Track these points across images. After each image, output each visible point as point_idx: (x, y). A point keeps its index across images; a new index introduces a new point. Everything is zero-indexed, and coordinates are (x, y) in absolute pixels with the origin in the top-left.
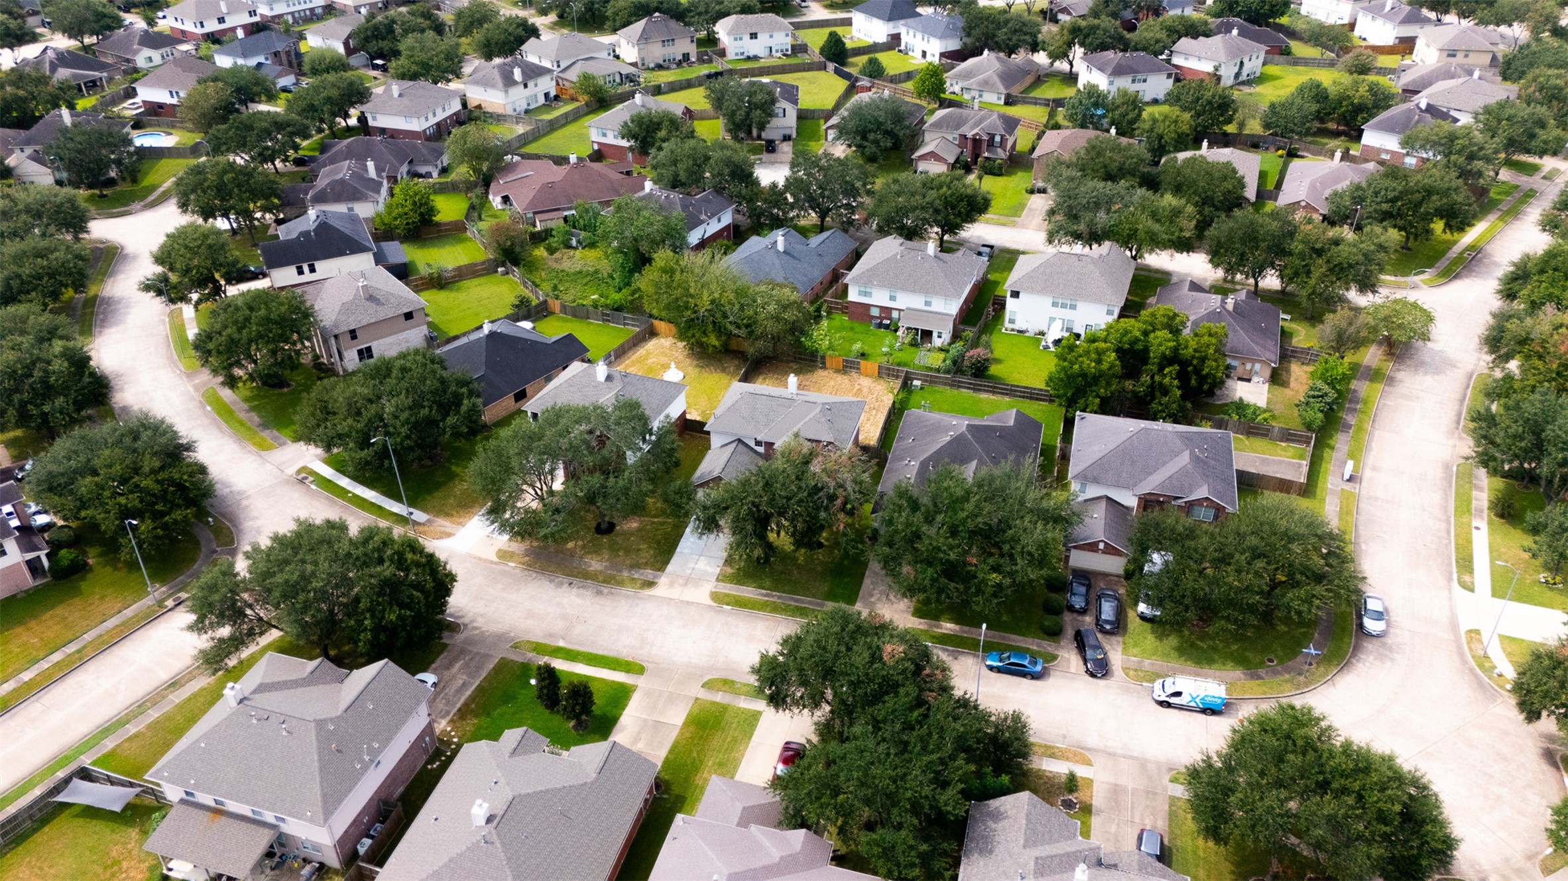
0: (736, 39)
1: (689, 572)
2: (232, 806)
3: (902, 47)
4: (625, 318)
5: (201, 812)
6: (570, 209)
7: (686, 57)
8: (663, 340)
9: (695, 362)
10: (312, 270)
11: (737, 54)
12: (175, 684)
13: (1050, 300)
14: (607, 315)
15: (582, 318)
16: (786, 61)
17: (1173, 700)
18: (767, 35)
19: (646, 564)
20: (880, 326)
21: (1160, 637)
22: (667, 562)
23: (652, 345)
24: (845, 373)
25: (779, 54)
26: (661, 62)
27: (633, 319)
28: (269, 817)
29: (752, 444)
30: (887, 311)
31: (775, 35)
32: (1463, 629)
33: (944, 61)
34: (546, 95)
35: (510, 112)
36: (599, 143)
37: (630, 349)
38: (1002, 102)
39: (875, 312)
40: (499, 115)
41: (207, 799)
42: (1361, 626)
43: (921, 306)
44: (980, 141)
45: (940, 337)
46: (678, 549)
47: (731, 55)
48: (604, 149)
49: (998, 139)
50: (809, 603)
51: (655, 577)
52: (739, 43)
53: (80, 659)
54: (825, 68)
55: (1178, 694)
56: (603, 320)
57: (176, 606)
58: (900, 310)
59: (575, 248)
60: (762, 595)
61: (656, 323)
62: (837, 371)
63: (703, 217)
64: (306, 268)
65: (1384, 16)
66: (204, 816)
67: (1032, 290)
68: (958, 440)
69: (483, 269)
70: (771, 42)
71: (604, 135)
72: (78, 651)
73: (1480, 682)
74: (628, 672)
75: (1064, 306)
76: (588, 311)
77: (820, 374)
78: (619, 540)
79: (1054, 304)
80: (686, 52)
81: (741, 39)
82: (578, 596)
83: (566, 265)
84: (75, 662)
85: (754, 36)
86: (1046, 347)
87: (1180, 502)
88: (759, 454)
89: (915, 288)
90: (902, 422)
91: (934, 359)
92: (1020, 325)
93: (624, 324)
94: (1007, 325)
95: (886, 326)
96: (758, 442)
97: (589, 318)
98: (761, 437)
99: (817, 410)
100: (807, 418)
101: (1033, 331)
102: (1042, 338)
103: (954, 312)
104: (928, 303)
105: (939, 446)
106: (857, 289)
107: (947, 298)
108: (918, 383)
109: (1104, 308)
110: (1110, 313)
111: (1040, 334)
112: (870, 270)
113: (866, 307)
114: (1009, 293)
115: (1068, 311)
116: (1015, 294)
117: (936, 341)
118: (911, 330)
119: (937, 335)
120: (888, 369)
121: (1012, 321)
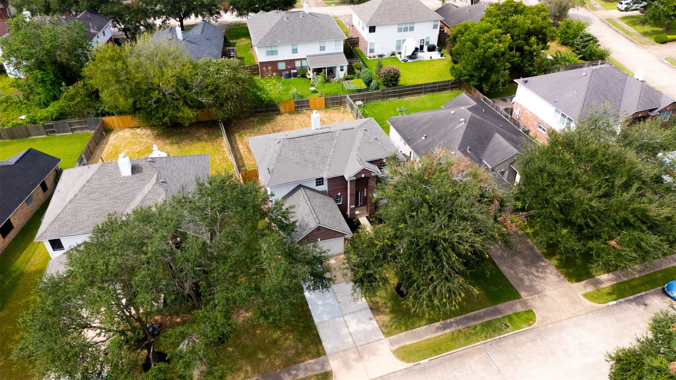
1: (350, 340)
4: (70, 125)
8: (121, 133)
9: (168, 141)
13: (395, 28)
14: (51, 127)
15: (21, 137)
19: (298, 354)
20: (289, 76)
22: (317, 341)
23: (113, 139)
24: (298, 112)
27: (80, 123)
29: (313, 185)
30: (290, 63)
37: (95, 148)
39: (282, 66)
43: (317, 51)
45: (342, 70)
46: (316, 320)
50: (486, 314)
51: (323, 365)
56: (47, 133)
58: (301, 60)
60: (438, 329)
61: (107, 119)
62: (291, 113)
63: (92, 31)
67: (383, 24)
75: (406, 30)
76: (27, 129)
77: (281, 119)
78: (245, 340)
79: (400, 30)
86: (405, 61)
87: (656, 112)
88: (323, 193)
89: (309, 39)
90: (392, 130)
91: (358, 84)
92: (378, 51)
93: (72, 130)
94: (369, 54)
95: (295, 75)
96: (320, 181)
97: (29, 135)
98: (326, 175)
99: (360, 134)
100: (357, 144)
101: (387, 53)
102: (398, 56)
103: (342, 50)
104: (322, 48)
105: (462, 132)
106: (264, 51)
107: (337, 40)
108: (360, 103)
109: (432, 24)
110: (435, 27)
111: (393, 54)
112: (269, 34)
113: (274, 64)
114: (367, 30)
115: (409, 33)
116: (372, 29)
117: (340, 74)
118: (318, 71)
119: (338, 69)
120: (333, 99)
121: (372, 51)
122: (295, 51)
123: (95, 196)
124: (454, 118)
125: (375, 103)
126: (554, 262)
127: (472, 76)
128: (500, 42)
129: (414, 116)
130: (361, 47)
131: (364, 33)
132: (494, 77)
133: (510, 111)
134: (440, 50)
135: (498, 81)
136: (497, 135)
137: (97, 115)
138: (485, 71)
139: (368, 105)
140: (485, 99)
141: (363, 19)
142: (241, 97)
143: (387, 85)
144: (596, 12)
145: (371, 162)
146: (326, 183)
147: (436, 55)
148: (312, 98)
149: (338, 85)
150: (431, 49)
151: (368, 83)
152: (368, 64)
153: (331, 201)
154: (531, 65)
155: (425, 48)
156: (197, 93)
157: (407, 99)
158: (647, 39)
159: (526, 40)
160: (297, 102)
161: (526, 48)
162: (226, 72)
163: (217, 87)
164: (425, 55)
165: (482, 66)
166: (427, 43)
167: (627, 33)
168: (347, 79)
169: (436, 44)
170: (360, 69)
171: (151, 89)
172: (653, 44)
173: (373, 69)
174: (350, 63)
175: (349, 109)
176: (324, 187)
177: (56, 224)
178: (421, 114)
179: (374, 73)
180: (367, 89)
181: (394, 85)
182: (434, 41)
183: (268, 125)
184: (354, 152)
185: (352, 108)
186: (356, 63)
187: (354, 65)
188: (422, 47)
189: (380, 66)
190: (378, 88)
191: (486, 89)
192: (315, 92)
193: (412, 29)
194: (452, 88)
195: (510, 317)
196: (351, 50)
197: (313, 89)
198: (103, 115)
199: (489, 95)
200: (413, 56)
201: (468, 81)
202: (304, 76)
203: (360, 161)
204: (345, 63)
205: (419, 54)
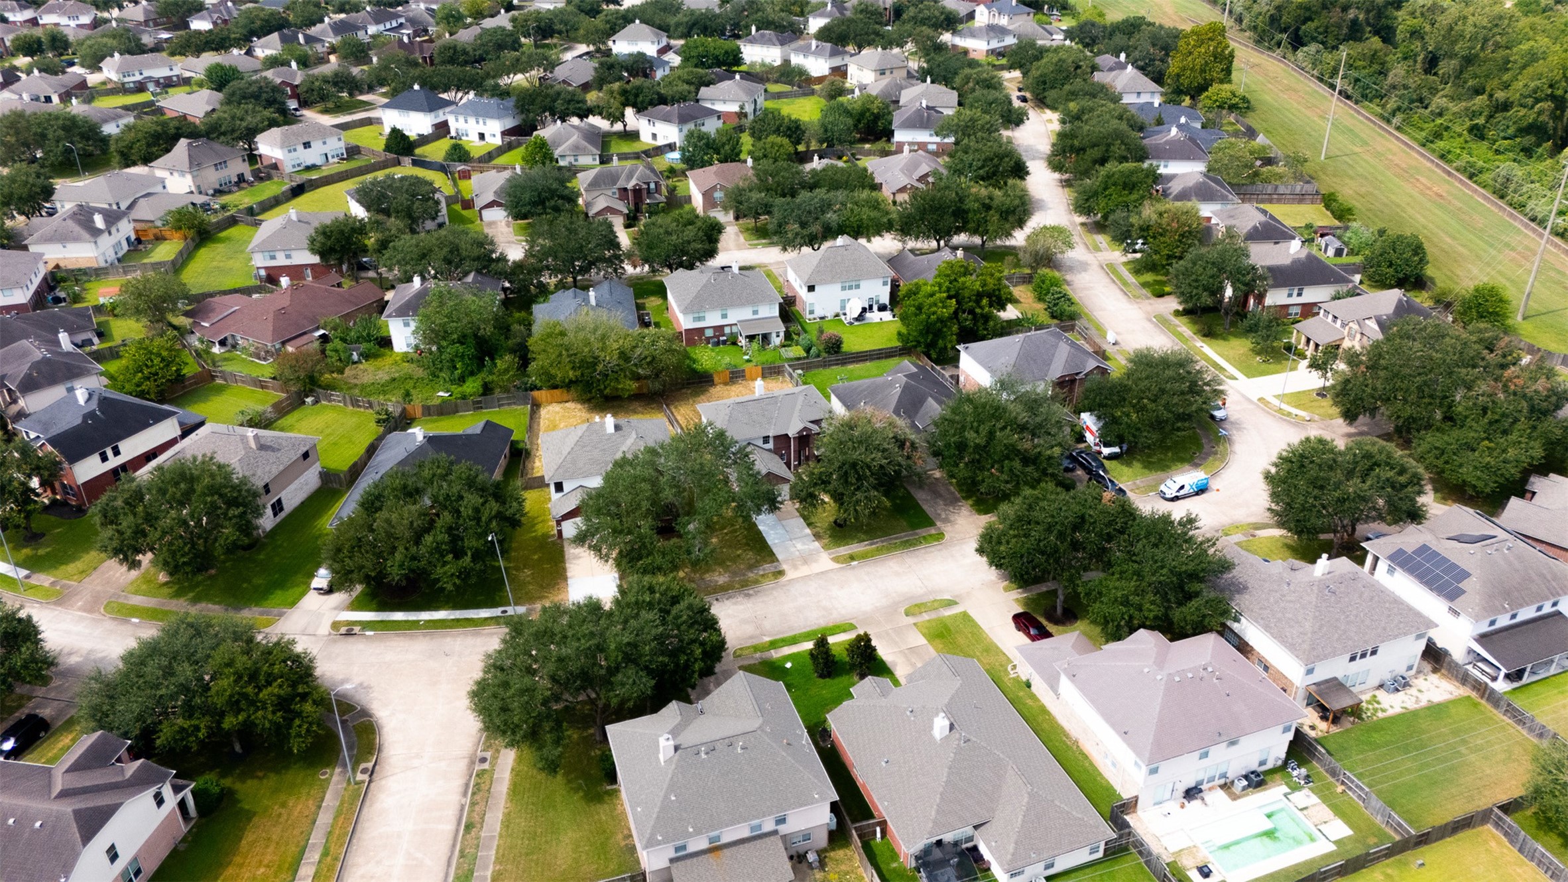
0: (290, 151)
1: (798, 553)
2: (728, 836)
3: (453, 133)
4: (498, 400)
5: (700, 858)
6: (317, 329)
7: (241, 178)
8: (551, 407)
10: (117, 452)
11: (294, 166)
12: (470, 826)
13: (838, 286)
14: (479, 402)
15: (449, 414)
16: (346, 166)
17: (1182, 492)
18: (320, 142)
19: (758, 562)
20: (718, 344)
21: (1129, 464)
22: (772, 554)
23: (545, 413)
24: (734, 383)
25: (336, 160)
26: (218, 187)
27: (508, 398)
28: (768, 826)
29: (760, 443)
30: (719, 329)
31: (328, 141)
32: (1255, 400)
33: (507, 139)
34: (128, 239)
35: (103, 264)
36: (266, 268)
38: (598, 162)
39: (709, 333)
40: (96, 270)
41: (701, 844)
42: (1213, 417)
43: (749, 316)
44: (640, 190)
45: (778, 336)
46: (769, 542)
47: (288, 168)
48: (271, 272)
49: (652, 186)
51: (777, 567)
52: (293, 154)
53: (336, 859)
54: (399, 164)
55: (1182, 487)
56: (473, 409)
57: (371, 775)
58: (731, 325)
59: (359, 362)
60: (866, 545)
61: (536, 393)
62: (726, 384)
64: (109, 452)
65: (813, 53)
66: (709, 858)
67: (824, 282)
68: (906, 389)
69: (290, 404)
70: (326, 149)
71: (273, 258)
72: (325, 854)
73: (1291, 423)
74: (845, 631)
75: (850, 288)
76: (449, 407)
79: (843, 288)
80: (240, 172)
81: (295, 150)
82: (735, 604)
83: (367, 379)
84: (334, 865)
85: (307, 145)
86: (851, 324)
87: (1081, 376)
88: (769, 450)
89: (740, 303)
90: (833, 398)
91: (797, 351)
92: (819, 313)
93: (500, 406)
94: (808, 316)
95: (724, 342)
96: (766, 439)
97: (457, 412)
98: (771, 433)
99: (801, 398)
100: (798, 407)
101: (830, 315)
102: (843, 317)
103: (777, 314)
104: (755, 312)
105: (897, 397)
106: (691, 317)
107: (771, 302)
108: (800, 372)
109: (881, 281)
110: (885, 284)
111: (837, 315)
112: (696, 297)
113: (701, 331)
114: (806, 289)
115: (854, 291)
116: (811, 288)
117: (776, 341)
118: (751, 338)
119: (774, 335)
120: (770, 368)
121: (812, 312)
122: (724, 316)
123: (588, 449)
124: (891, 384)
125: (816, 371)
126: (970, 502)
127: (919, 342)
128: (943, 307)
129: (855, 383)
130: (798, 307)
131: (802, 292)
132: (941, 343)
133: (956, 378)
134: (892, 310)
135: (946, 347)
136: (930, 399)
137: (526, 390)
138: (930, 337)
139: (808, 374)
140: (932, 368)
141: (800, 277)
142: (678, 368)
143: (829, 352)
144: (1099, 254)
145: (812, 422)
146: (771, 441)
147: (887, 316)
148: (747, 367)
149: (773, 354)
150: (882, 308)
151: (808, 350)
152: (808, 328)
153: (777, 457)
154: (986, 329)
155: (875, 308)
156: (635, 365)
157: (851, 367)
158: (1144, 291)
159: (978, 302)
160: (732, 373)
161: (978, 311)
162: (662, 343)
163: (654, 358)
164: (875, 316)
165: (928, 332)
166: (877, 302)
167: (1125, 283)
168: (784, 346)
169: (887, 302)
170: (798, 334)
171: (596, 361)
172: (1148, 298)
173: (813, 335)
174: (787, 328)
175: (788, 379)
176: (770, 445)
177: (561, 471)
178: (861, 382)
179: (814, 339)
180: (807, 357)
181: (836, 352)
182: (885, 299)
183: (702, 397)
184: (796, 413)
185: (791, 376)
186: (794, 328)
187: (791, 329)
188: (871, 307)
189: (821, 331)
190: (818, 356)
191: (934, 356)
192: (748, 361)
193: (858, 287)
194: (900, 355)
195: (924, 538)
196: (786, 312)
197: (746, 357)
198: (532, 390)
199: (937, 362)
200: (860, 318)
201: (915, 347)
202: (734, 343)
203: (802, 421)
204: (782, 329)
205: (868, 315)
